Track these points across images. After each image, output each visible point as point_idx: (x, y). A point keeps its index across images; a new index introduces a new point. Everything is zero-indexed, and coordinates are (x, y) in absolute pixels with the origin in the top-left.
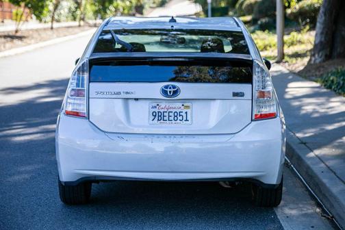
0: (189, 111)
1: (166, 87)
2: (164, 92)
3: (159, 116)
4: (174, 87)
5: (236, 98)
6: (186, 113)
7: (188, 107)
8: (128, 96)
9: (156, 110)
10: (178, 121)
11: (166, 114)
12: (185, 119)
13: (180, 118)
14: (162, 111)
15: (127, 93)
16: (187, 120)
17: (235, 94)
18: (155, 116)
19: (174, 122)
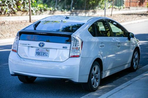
0: (48, 52)
1: (40, 43)
2: (39, 45)
3: (38, 53)
4: (43, 43)
5: (64, 49)
6: (47, 53)
7: (48, 51)
8: (29, 46)
9: (38, 51)
10: (44, 56)
11: (41, 53)
12: (46, 55)
13: (45, 55)
14: (39, 52)
15: (29, 44)
16: (47, 56)
17: (64, 47)
18: (37, 53)
19: (43, 56)
